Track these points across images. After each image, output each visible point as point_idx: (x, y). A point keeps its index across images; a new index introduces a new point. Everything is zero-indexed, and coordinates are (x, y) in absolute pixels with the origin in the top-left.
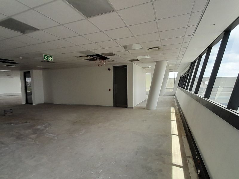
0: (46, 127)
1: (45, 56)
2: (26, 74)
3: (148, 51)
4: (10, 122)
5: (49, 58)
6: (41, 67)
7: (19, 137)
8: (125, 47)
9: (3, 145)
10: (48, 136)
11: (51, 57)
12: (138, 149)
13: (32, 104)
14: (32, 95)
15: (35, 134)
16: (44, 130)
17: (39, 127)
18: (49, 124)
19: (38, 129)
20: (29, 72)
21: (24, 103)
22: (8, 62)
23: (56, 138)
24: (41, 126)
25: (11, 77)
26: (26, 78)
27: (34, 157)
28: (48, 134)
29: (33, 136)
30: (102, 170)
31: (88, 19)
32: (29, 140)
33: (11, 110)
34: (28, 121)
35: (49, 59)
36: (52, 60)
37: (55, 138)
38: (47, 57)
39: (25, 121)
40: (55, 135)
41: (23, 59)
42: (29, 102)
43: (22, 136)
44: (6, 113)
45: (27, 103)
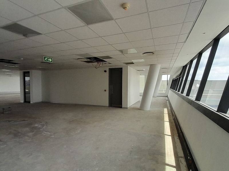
0: (43, 125)
1: (45, 58)
2: (26, 74)
3: (142, 55)
4: (8, 120)
5: (49, 60)
6: (40, 67)
7: (16, 135)
8: (122, 51)
9: (2, 143)
10: (44, 134)
11: (51, 59)
12: (132, 149)
13: (30, 102)
14: (30, 93)
15: (33, 132)
16: (42, 128)
17: (36, 125)
18: (46, 123)
19: (36, 128)
20: (29, 72)
21: (22, 101)
22: (9, 62)
23: (53, 136)
24: (38, 124)
25: (11, 76)
26: (26, 77)
27: (31, 154)
28: (45, 132)
29: (31, 134)
30: (97, 169)
31: (88, 26)
32: (26, 138)
33: (9, 108)
34: (25, 119)
35: (49, 61)
36: (51, 61)
37: (52, 136)
38: (47, 59)
39: (23, 119)
40: (52, 134)
41: (24, 60)
42: (27, 100)
43: (20, 134)
44: (4, 111)
45: (25, 101)
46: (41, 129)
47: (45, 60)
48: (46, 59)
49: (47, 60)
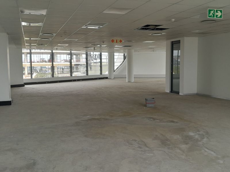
0: (202, 137)
1: (210, 11)
2: (175, 45)
4: (152, 117)
5: (217, 14)
6: (197, 31)
7: (164, 142)
9: (147, 149)
10: (206, 154)
11: (221, 11)
13: (178, 93)
14: (179, 78)
15: (186, 144)
16: (200, 141)
17: (191, 134)
18: (207, 133)
19: (190, 138)
20: (179, 42)
21: (168, 90)
22: (156, 28)
23: (221, 162)
24: (193, 133)
25: (153, 51)
26: (174, 51)
28: (207, 150)
29: (184, 146)
32: (178, 151)
33: (154, 100)
34: (174, 120)
35: (217, 16)
36: (221, 17)
37: (219, 160)
38: (214, 12)
39: (171, 120)
40: (219, 156)
41: (174, 21)
42: (174, 89)
43: (169, 143)
44: (147, 102)
45: (172, 91)
46: (199, 143)
47: (209, 16)
48: (211, 14)
49: (214, 15)
